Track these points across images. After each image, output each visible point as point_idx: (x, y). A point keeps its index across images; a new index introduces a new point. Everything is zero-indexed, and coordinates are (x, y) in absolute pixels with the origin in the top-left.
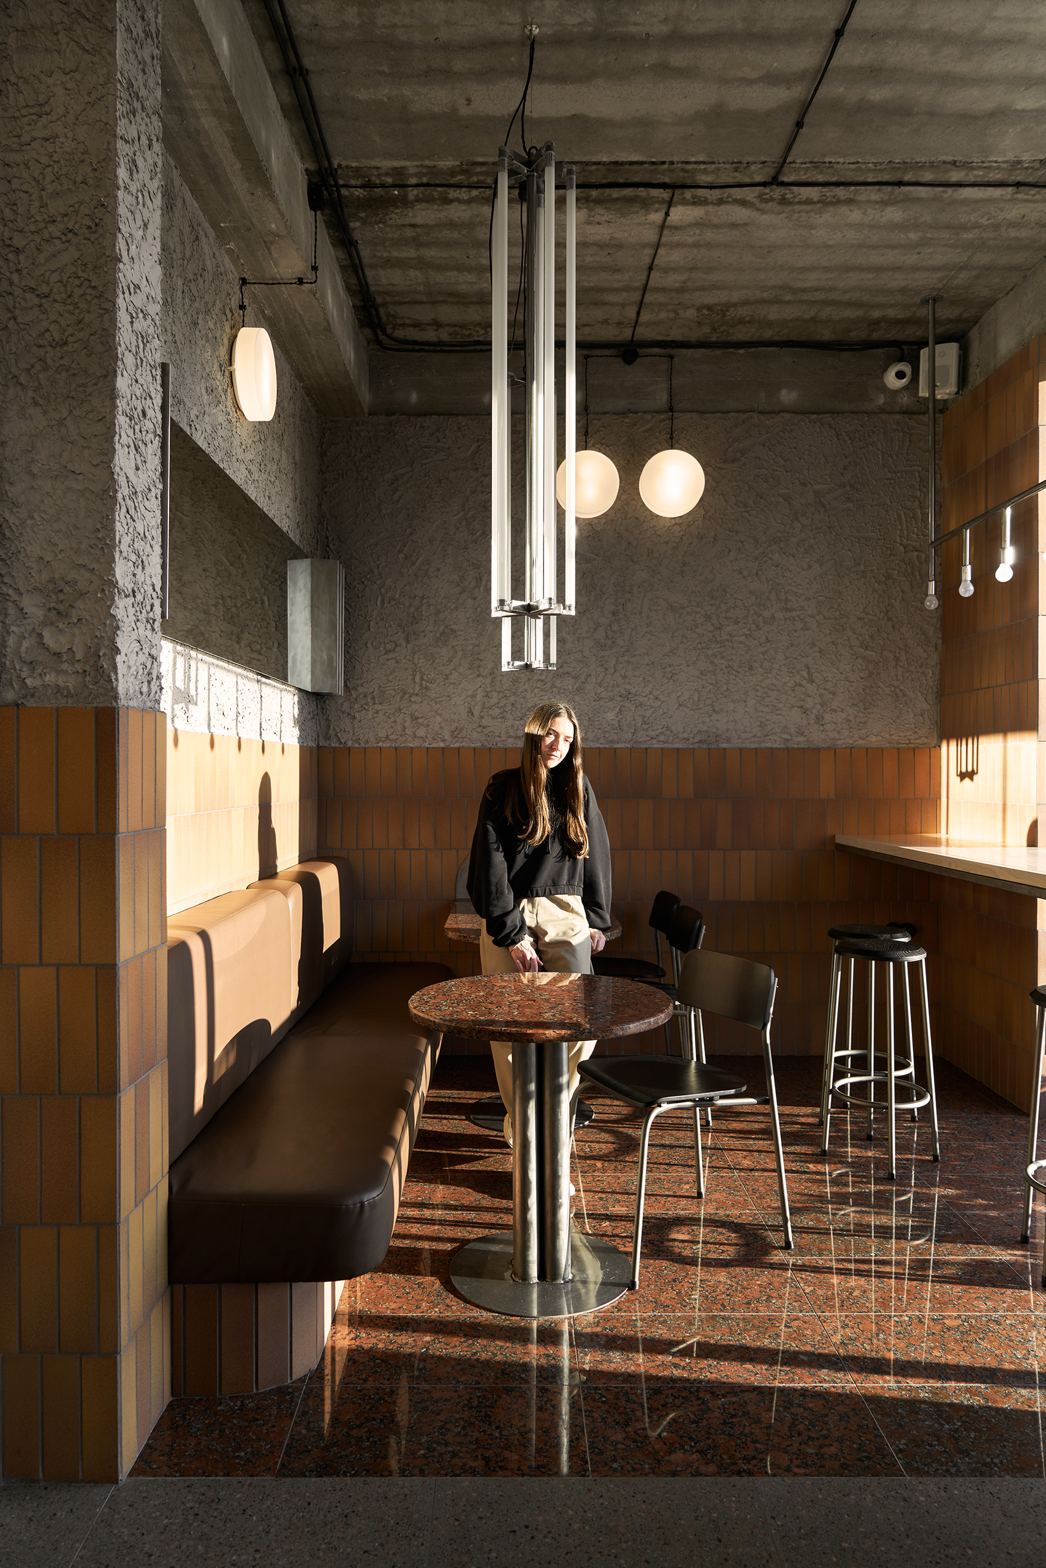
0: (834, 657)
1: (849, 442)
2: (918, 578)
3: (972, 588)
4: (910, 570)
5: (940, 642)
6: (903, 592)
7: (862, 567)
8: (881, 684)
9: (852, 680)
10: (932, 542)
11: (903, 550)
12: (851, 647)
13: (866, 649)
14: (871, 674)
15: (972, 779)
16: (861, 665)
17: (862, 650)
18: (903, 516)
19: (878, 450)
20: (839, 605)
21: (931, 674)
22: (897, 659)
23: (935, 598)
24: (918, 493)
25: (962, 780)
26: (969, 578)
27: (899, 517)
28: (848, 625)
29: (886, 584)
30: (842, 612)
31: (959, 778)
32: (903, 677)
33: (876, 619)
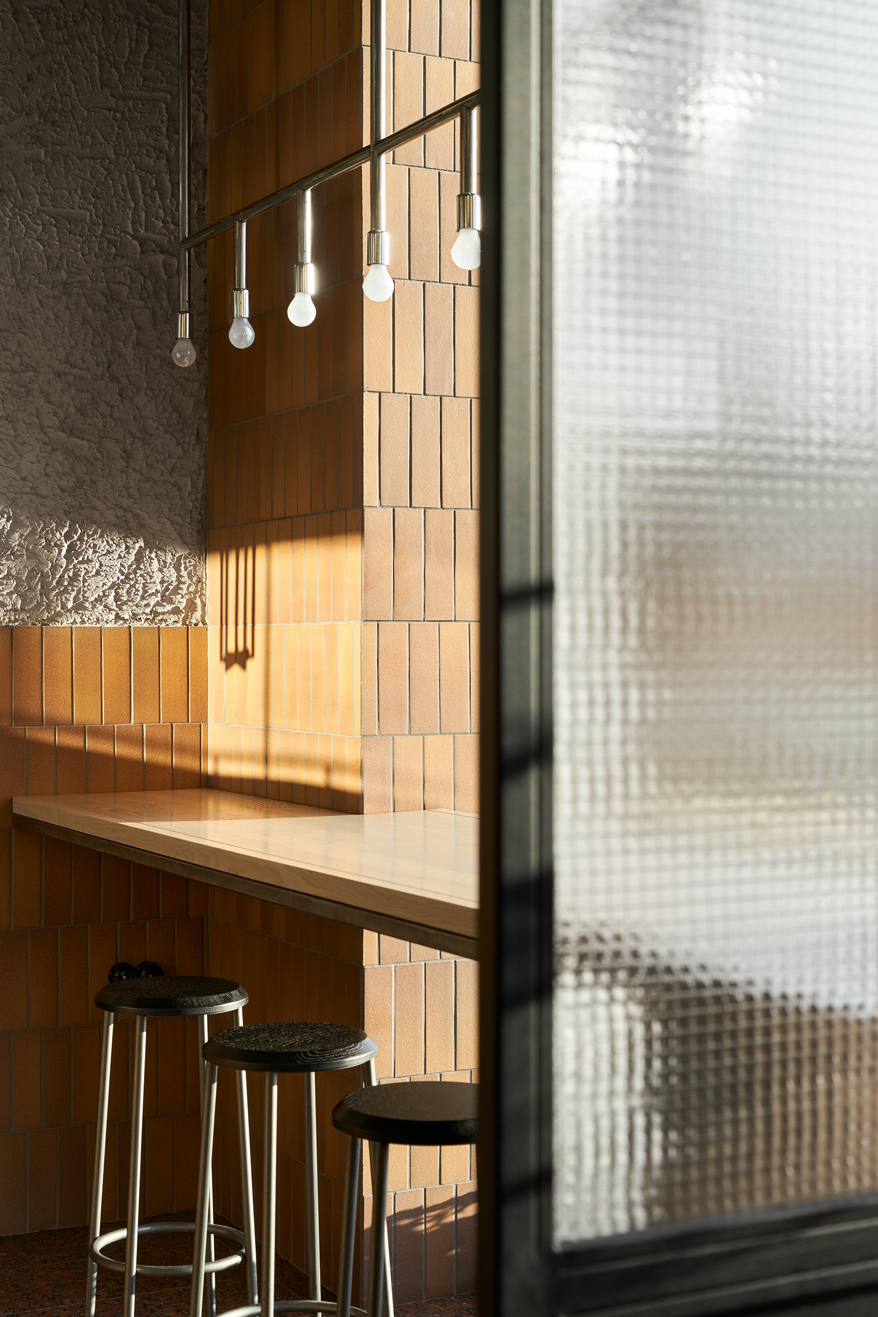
0: (9, 447)
1: (37, 27)
2: (166, 302)
3: (250, 333)
4: (151, 288)
5: (205, 427)
6: (139, 329)
7: (64, 274)
8: (98, 503)
9: (44, 493)
10: (185, 240)
11: (139, 249)
12: (42, 427)
13: (71, 434)
14: (80, 482)
15: (244, 666)
16: (62, 465)
17: (63, 436)
18: (139, 184)
19: (92, 50)
20: (20, 345)
21: (189, 488)
22: (128, 456)
23: (189, 345)
24: (166, 143)
25: (228, 667)
26: (246, 313)
27: (131, 183)
28: (36, 386)
29: (107, 311)
30: (26, 359)
31: (223, 666)
32: (139, 489)
33: (89, 376)
